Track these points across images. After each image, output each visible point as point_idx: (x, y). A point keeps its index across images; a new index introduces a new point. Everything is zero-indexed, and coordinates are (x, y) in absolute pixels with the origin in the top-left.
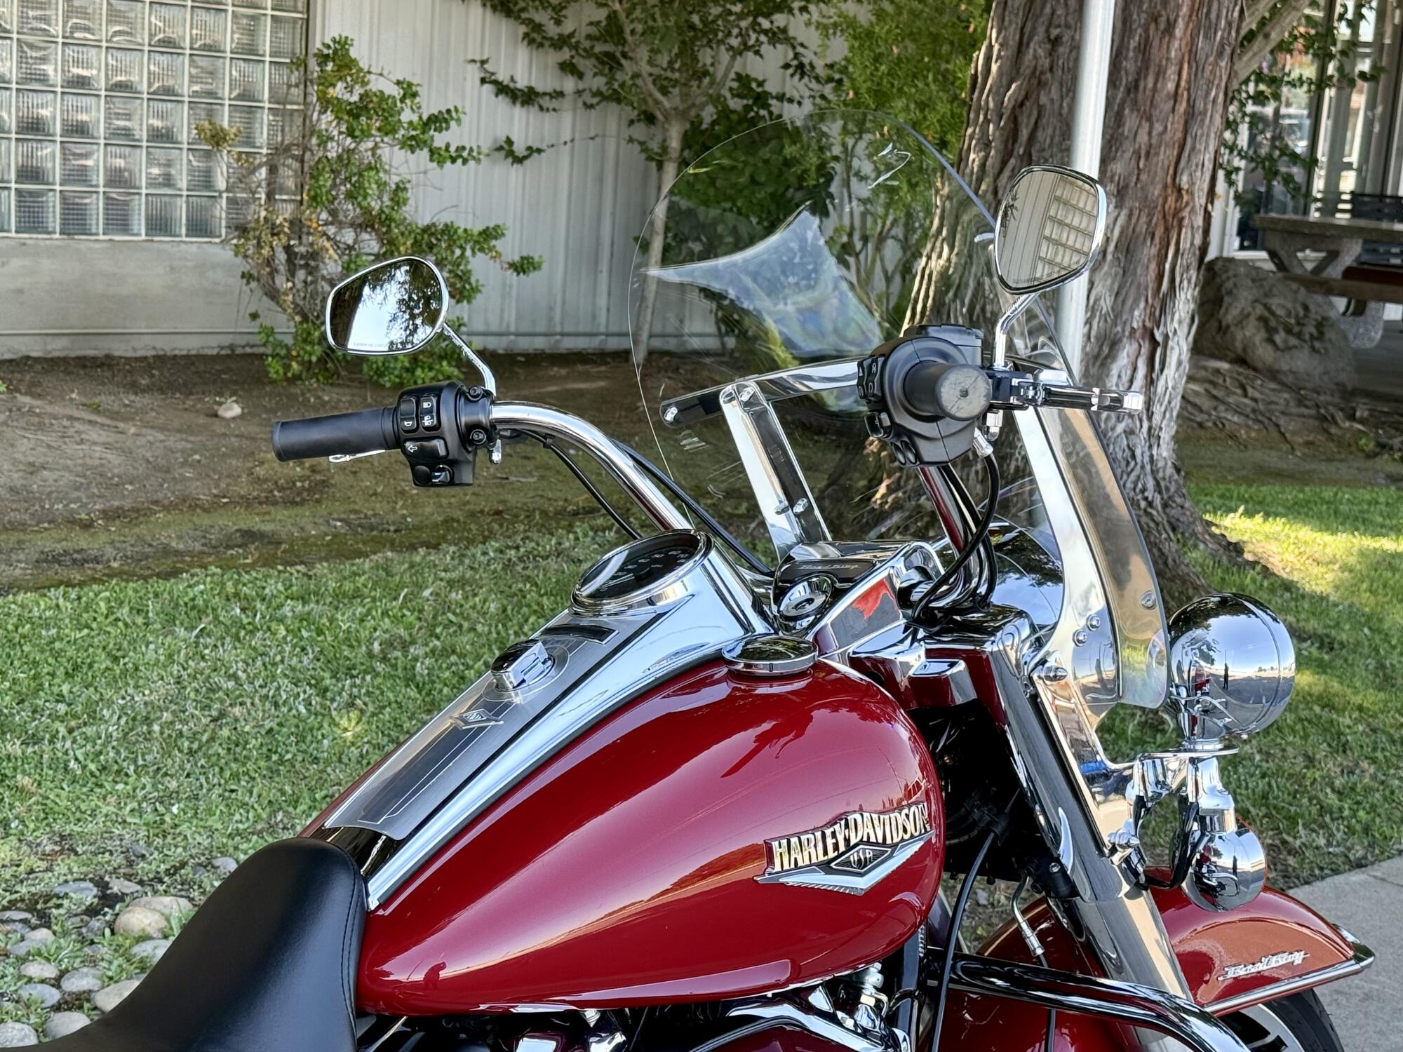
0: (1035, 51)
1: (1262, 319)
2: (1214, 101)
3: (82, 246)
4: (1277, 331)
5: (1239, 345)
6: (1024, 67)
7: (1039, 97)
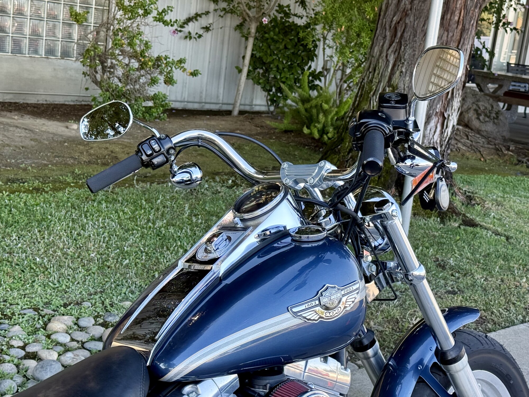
0: (405, 2)
1: (476, 110)
4: (481, 115)
5: (466, 120)
6: (400, 8)
7: (405, 20)
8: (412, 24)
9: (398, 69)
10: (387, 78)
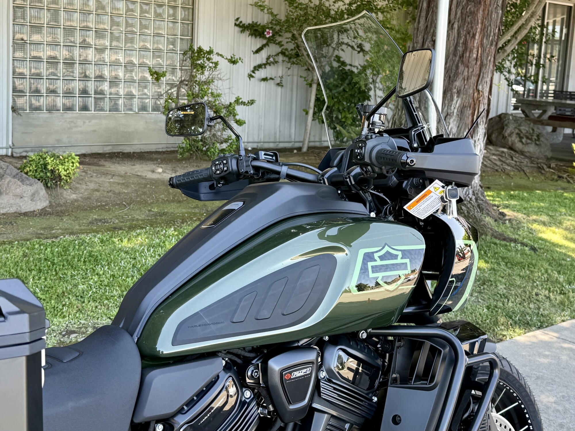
1: (517, 134)
2: (490, 60)
3: (116, 115)
4: (523, 138)
5: (510, 143)
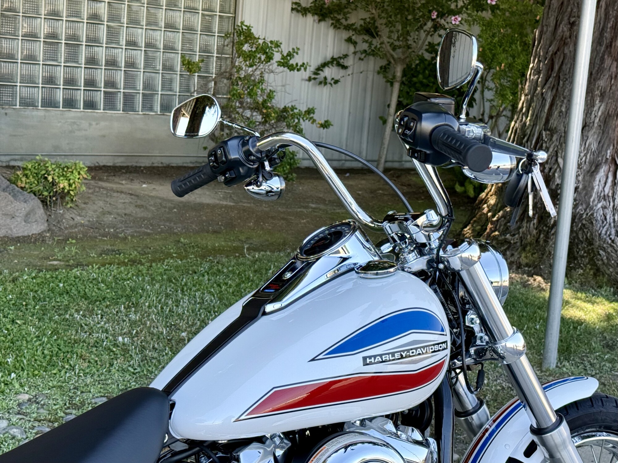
0: (563, 28)
3: (132, 117)
6: (557, 36)
7: (564, 50)
8: (572, 54)
9: (556, 109)
10: (544, 120)
